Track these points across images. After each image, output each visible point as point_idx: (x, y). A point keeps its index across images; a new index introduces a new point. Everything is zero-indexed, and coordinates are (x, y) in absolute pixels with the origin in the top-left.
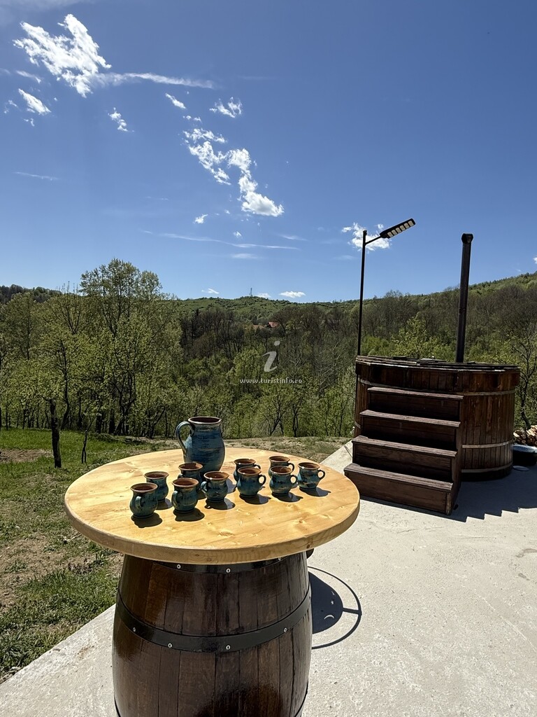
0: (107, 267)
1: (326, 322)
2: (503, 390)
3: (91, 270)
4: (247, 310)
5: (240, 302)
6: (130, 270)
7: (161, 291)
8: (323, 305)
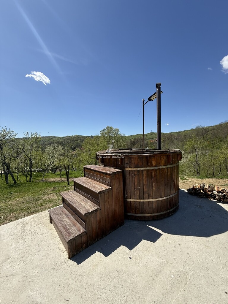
0: (106, 128)
1: (175, 138)
2: (156, 166)
3: (102, 130)
4: (151, 136)
5: (148, 134)
6: (112, 128)
7: (120, 133)
8: (175, 133)
